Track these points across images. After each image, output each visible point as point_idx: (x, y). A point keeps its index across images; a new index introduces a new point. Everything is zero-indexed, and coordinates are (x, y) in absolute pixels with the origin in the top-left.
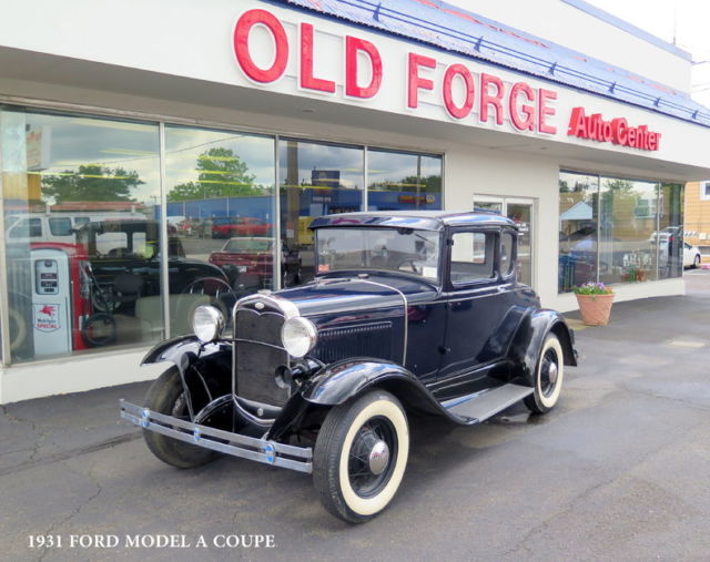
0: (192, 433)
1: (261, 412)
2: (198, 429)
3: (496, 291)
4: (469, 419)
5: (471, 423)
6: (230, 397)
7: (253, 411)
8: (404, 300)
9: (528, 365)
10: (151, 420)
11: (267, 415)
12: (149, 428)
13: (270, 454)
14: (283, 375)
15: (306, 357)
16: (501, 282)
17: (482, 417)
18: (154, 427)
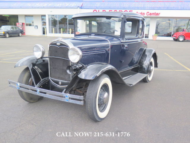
0: (36, 91)
1: (60, 83)
2: (39, 90)
3: (138, 41)
4: (130, 85)
5: (131, 86)
6: (49, 78)
7: (57, 83)
8: (109, 43)
9: (144, 67)
10: (20, 87)
11: (63, 84)
12: (20, 90)
13: (67, 98)
14: (69, 69)
15: (78, 63)
16: (139, 38)
17: (134, 84)
18: (22, 89)
